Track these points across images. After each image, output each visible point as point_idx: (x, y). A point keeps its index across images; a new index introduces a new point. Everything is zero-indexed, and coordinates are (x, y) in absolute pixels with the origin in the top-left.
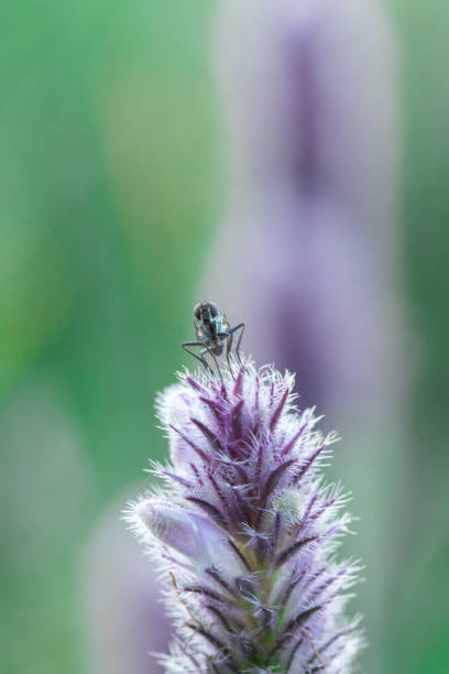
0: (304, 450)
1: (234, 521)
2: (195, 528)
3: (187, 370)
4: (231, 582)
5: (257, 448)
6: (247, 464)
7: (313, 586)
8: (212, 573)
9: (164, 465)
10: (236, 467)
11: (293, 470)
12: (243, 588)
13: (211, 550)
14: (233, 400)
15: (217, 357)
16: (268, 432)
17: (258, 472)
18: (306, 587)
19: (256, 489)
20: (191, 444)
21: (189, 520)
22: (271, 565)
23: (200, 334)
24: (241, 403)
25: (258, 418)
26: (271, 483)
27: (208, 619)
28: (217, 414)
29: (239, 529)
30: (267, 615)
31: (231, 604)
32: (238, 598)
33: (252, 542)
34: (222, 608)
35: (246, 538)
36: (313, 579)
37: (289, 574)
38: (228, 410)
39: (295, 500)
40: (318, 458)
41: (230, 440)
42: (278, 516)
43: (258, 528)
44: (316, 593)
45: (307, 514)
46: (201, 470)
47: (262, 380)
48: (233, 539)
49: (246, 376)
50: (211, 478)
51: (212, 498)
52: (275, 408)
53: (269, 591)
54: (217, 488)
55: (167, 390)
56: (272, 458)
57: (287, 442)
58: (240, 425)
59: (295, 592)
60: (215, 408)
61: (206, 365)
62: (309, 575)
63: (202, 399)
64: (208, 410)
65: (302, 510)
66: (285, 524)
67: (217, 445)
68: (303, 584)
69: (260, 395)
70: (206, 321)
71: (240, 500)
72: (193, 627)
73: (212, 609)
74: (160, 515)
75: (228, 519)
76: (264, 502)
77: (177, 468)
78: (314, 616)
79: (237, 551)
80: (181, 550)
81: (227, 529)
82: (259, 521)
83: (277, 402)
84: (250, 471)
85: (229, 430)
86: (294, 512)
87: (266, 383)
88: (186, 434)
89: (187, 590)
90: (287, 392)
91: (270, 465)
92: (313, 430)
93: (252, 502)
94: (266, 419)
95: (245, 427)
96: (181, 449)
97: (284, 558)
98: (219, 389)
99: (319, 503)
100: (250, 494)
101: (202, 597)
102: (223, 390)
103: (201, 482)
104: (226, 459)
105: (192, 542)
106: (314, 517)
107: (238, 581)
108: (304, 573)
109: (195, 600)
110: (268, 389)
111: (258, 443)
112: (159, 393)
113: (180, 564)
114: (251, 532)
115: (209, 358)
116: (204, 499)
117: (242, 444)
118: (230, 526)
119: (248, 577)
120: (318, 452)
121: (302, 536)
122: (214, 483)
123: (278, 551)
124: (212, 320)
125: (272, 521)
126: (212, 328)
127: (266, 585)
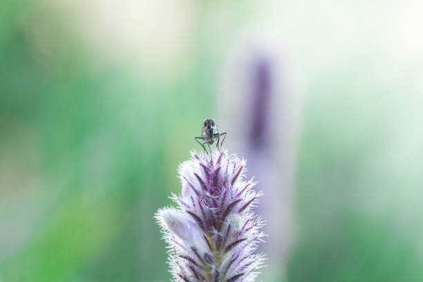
0: (246, 197)
1: (208, 226)
2: (189, 227)
3: (195, 152)
4: (202, 255)
5: (224, 192)
6: (218, 199)
7: (242, 264)
8: (194, 250)
9: (178, 196)
10: (213, 199)
11: (240, 205)
12: (207, 259)
13: (195, 238)
14: (215, 167)
15: (211, 146)
16: (230, 185)
17: (223, 204)
18: (238, 264)
19: (220, 212)
20: (192, 187)
21: (187, 222)
22: (223, 251)
23: (205, 134)
24: (219, 169)
25: (226, 178)
26: (229, 210)
27: (189, 273)
28: (207, 173)
29: (210, 230)
30: (217, 274)
31: (201, 267)
32: (205, 264)
33: (215, 237)
34: (196, 268)
35: (212, 234)
36: (242, 260)
37: (231, 256)
38: (212, 171)
39: (239, 220)
40: (252, 203)
41: (212, 186)
42: (229, 226)
43: (219, 231)
44: (243, 268)
45: (243, 228)
46: (195, 200)
47: (230, 161)
48: (206, 235)
49: (223, 158)
50: (199, 203)
51: (199, 214)
52: (235, 175)
53: (220, 264)
54: (202, 209)
55: (184, 162)
56: (230, 198)
57: (238, 192)
58: (217, 180)
59: (233, 265)
60: (206, 169)
61: (205, 149)
62: (240, 258)
63: (201, 164)
64: (203, 170)
65: (241, 225)
66: (233, 231)
67: (205, 188)
68: (236, 262)
69: (229, 168)
70: (209, 127)
71: (212, 216)
72: (181, 276)
73: (191, 268)
74: (173, 217)
75: (205, 225)
76: (223, 219)
77: (184, 198)
78: (240, 278)
79: (207, 241)
80: (181, 236)
81: (204, 230)
82: (220, 227)
83: (236, 172)
84: (219, 202)
85: (211, 181)
86: (237, 226)
87: (233, 162)
88: (190, 182)
89: (181, 256)
90: (242, 168)
91: (229, 201)
92: (252, 189)
93: (218, 218)
94: (230, 179)
95: (219, 181)
96: (187, 189)
97: (229, 248)
98: (209, 161)
99: (250, 224)
100: (217, 214)
101: (187, 262)
102: (212, 162)
103: (194, 205)
104: (208, 194)
105: (187, 233)
106: (247, 230)
107: (206, 255)
108: (238, 256)
109: (183, 262)
110: (233, 165)
111: (224, 190)
112: (180, 163)
113: (179, 245)
114: (216, 232)
115: (206, 145)
116: (195, 213)
117: (216, 189)
118: (206, 229)
119: (211, 254)
120: (253, 200)
121: (240, 238)
122: (201, 207)
123: (227, 245)
124: (212, 127)
125: (226, 228)
126: (211, 131)
127: (219, 261)
